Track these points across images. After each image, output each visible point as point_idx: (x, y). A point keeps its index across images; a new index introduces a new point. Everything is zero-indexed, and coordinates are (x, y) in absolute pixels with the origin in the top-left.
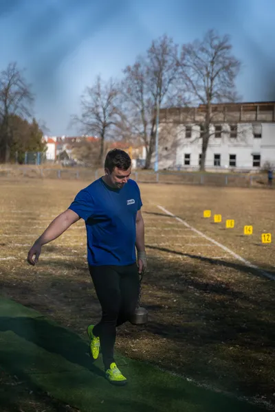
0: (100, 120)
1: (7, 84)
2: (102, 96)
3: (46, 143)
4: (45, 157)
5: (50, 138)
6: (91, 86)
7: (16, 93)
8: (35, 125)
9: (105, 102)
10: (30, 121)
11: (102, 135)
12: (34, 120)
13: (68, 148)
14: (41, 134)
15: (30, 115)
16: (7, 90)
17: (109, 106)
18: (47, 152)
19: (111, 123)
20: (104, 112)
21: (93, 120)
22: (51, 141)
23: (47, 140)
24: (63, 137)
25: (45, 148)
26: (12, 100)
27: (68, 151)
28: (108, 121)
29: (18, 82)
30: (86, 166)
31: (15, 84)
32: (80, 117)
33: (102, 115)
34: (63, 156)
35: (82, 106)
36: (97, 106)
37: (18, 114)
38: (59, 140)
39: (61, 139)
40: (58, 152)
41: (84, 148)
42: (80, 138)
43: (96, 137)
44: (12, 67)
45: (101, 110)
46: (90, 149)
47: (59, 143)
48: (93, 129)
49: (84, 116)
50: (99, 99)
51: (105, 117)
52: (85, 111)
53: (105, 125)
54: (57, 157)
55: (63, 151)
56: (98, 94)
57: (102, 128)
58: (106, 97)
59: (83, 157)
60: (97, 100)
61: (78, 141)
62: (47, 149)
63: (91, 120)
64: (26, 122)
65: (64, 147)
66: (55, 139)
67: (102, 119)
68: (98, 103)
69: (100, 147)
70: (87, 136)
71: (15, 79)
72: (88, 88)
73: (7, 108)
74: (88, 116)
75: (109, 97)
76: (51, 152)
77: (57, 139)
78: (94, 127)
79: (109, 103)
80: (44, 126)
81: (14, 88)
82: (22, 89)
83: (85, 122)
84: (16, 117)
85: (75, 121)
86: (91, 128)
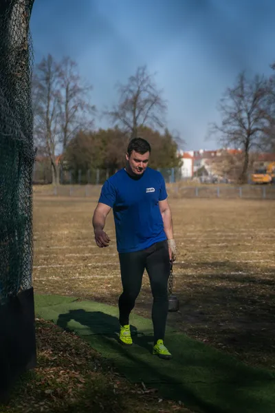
0: (244, 127)
1: (135, 93)
2: (246, 98)
3: (180, 157)
4: (180, 174)
5: (186, 152)
6: (232, 87)
7: (146, 101)
8: (168, 137)
9: (250, 105)
10: (162, 132)
11: (247, 145)
12: (167, 131)
13: (207, 163)
14: (175, 147)
15: (162, 126)
16: (136, 98)
17: (255, 110)
18: (183, 167)
19: (257, 129)
20: (249, 118)
21: (235, 127)
22: (187, 156)
23: (182, 154)
24: (201, 151)
25: (180, 163)
26: (141, 109)
27: (206, 167)
28: (253, 127)
29: (149, 89)
30: (227, 182)
31: (145, 90)
32: (220, 125)
33: (245, 120)
34: (200, 172)
35: (223, 111)
36: (240, 111)
37: (148, 126)
38: (196, 154)
39: (198, 153)
40: (196, 168)
41: (225, 162)
42: (221, 151)
43: (239, 149)
44: (141, 71)
45: (244, 115)
46: (232, 162)
47: (197, 158)
48: (235, 138)
49: (224, 123)
50: (242, 102)
51: (250, 123)
52: (226, 117)
53: (250, 133)
54: (194, 174)
55: (201, 166)
56: (242, 97)
57: (246, 136)
58: (251, 99)
59: (224, 172)
60: (240, 104)
61: (219, 154)
62: (182, 164)
63: (233, 127)
64: (157, 134)
65: (203, 162)
66: (191, 153)
67: (247, 126)
68: (241, 107)
69: (244, 160)
70: (228, 149)
71: (145, 85)
72: (229, 89)
73: (135, 119)
74: (229, 123)
75: (255, 99)
76: (187, 168)
77: (195, 153)
78: (237, 136)
79: (254, 106)
80: (178, 138)
81: (144, 96)
82: (153, 95)
83: (226, 130)
84: (146, 128)
85: (215, 130)
86: (232, 137)
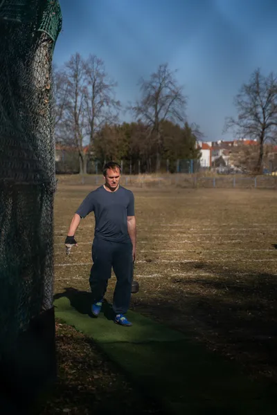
0: (259, 121)
1: (157, 89)
2: (261, 94)
3: (199, 148)
4: (199, 164)
5: (205, 143)
6: (248, 84)
7: (167, 97)
8: (188, 130)
9: (265, 100)
10: (182, 126)
11: (262, 138)
12: (186, 124)
13: (224, 153)
14: (195, 139)
15: (182, 120)
16: (158, 94)
17: (270, 105)
18: (201, 158)
19: (272, 123)
20: (264, 112)
22: (205, 147)
23: (201, 146)
24: (219, 142)
25: (198, 154)
26: (163, 105)
27: (224, 157)
28: (268, 122)
29: (170, 85)
30: (244, 173)
31: (166, 87)
32: (236, 119)
33: (261, 115)
34: (218, 162)
35: (239, 107)
36: (256, 106)
37: (169, 120)
38: (215, 145)
39: (216, 143)
40: (213, 159)
41: (241, 153)
42: (238, 142)
43: (255, 140)
44: (162, 69)
45: (260, 110)
46: (248, 153)
47: (214, 149)
48: (251, 132)
49: (241, 117)
50: (258, 98)
51: (264, 118)
52: (242, 112)
53: (265, 126)
54: (212, 164)
55: (219, 157)
56: (257, 93)
57: (261, 130)
58: (266, 95)
59: (241, 162)
60: (256, 99)
61: (235, 145)
62: (201, 155)
63: (249, 122)
64: (177, 126)
65: (220, 153)
66: (210, 144)
67: (262, 120)
68: (257, 103)
69: (259, 151)
70: (245, 140)
71: (166, 82)
72: (245, 86)
73: (157, 114)
74: (245, 118)
75: (270, 95)
76: (206, 158)
77: (213, 143)
78: (253, 130)
79: (269, 101)
80: (197, 131)
81: (166, 91)
82: (173, 91)
83: (242, 124)
84: (167, 121)
85: (232, 124)
86: (248, 130)
